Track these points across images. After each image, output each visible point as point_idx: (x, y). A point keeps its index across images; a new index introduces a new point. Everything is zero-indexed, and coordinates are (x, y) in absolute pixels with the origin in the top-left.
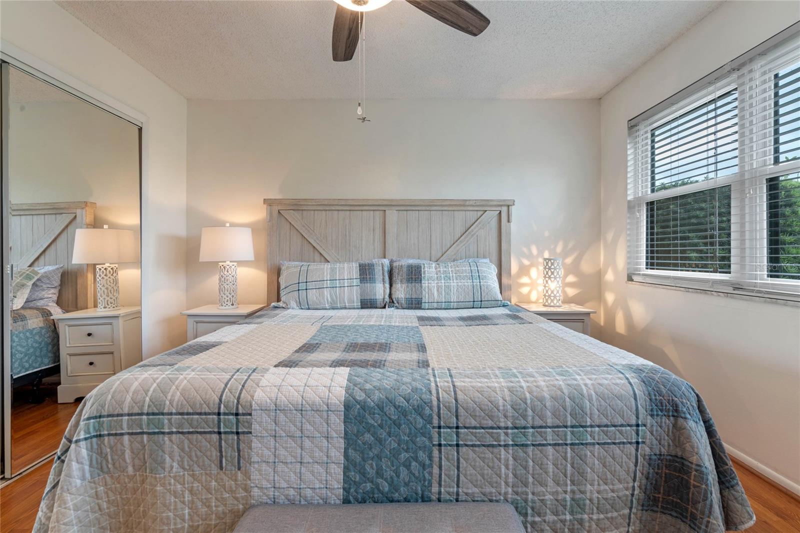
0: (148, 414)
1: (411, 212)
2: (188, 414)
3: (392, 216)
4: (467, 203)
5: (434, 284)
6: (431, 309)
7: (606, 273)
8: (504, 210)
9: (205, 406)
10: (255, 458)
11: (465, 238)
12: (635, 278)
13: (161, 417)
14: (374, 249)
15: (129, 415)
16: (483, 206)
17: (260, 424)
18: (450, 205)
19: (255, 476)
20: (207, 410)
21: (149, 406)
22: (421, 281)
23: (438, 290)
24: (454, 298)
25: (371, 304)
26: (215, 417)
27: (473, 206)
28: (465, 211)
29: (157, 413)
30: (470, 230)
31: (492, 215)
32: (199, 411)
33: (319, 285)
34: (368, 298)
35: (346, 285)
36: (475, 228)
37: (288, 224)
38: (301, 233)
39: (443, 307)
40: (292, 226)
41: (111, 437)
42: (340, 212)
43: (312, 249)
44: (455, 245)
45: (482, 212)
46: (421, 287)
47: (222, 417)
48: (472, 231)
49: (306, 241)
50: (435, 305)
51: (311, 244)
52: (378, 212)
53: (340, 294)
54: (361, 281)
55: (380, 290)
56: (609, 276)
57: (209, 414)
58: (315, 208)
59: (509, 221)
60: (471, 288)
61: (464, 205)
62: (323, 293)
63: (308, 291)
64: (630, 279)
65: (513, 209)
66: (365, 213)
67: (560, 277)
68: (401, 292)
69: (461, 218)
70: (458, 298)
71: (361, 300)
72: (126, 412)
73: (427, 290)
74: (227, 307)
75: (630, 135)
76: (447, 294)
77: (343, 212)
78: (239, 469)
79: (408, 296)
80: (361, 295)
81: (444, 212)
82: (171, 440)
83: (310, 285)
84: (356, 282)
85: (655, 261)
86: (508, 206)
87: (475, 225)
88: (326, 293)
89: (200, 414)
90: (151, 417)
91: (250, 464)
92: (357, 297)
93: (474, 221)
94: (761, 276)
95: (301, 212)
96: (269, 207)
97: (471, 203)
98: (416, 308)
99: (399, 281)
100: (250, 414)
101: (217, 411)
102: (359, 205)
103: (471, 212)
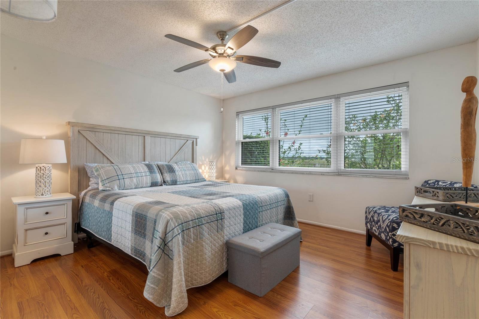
0: (198, 219)
1: (157, 138)
2: (209, 216)
3: (148, 139)
4: (182, 136)
5: (180, 173)
6: (180, 184)
7: (225, 166)
8: (195, 140)
9: (212, 212)
10: (225, 226)
11: (180, 152)
12: (238, 168)
13: (202, 219)
14: (139, 157)
15: (191, 221)
16: (187, 138)
17: (226, 215)
18: (176, 136)
19: (225, 232)
20: (214, 214)
21: (197, 216)
22: (175, 172)
23: (183, 176)
24: (189, 179)
25: (156, 184)
26: (220, 214)
27: (184, 137)
28: (180, 139)
29: (200, 218)
30: (182, 148)
31: (190, 142)
32: (211, 214)
33: (130, 176)
34: (155, 181)
35: (144, 175)
36: (184, 147)
37: (85, 140)
38: (94, 145)
39: (185, 183)
40: (88, 141)
41: (187, 230)
42: (119, 135)
43: (102, 155)
44: (176, 155)
45: (186, 141)
46: (176, 174)
47: (217, 215)
48: (183, 149)
49: (98, 151)
50: (182, 183)
51: (101, 152)
52: (140, 137)
53: (141, 181)
54: (150, 173)
55: (158, 178)
56: (227, 168)
57: (214, 215)
58: (104, 131)
59: (196, 145)
60: (194, 174)
61: (180, 137)
62: (133, 180)
63: (124, 179)
64: (236, 169)
65: (198, 140)
66: (133, 136)
67: (214, 169)
68: (168, 177)
69: (179, 143)
70: (190, 178)
71: (151, 182)
72: (191, 220)
73: (178, 175)
74: (47, 196)
75: (237, 117)
76: (186, 177)
77: (121, 135)
78: (222, 231)
79: (171, 179)
80: (152, 180)
81: (171, 139)
82: (205, 226)
83: (125, 177)
84: (148, 174)
85: (243, 162)
86: (196, 139)
87: (184, 146)
88: (135, 180)
89: (212, 215)
90: (199, 219)
91: (224, 228)
92: (150, 181)
93: (183, 144)
94: (277, 166)
95: (94, 133)
96: (71, 128)
97: (184, 136)
98: (174, 185)
99: (165, 172)
100: (224, 212)
101: (216, 213)
102: (132, 132)
103: (182, 140)
